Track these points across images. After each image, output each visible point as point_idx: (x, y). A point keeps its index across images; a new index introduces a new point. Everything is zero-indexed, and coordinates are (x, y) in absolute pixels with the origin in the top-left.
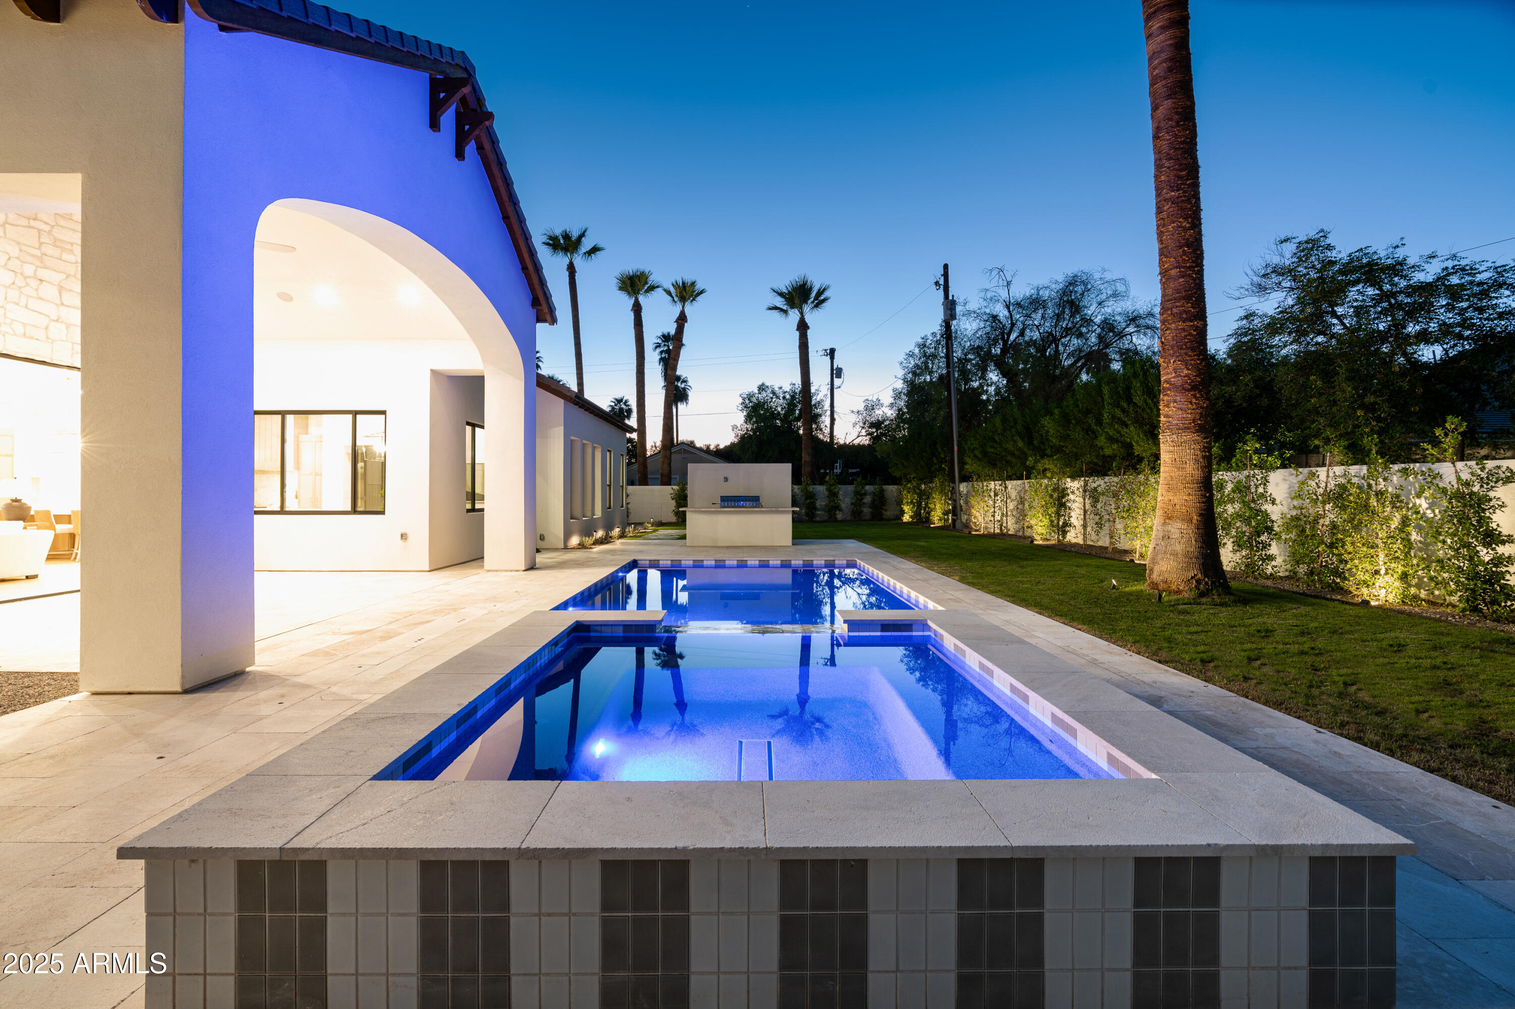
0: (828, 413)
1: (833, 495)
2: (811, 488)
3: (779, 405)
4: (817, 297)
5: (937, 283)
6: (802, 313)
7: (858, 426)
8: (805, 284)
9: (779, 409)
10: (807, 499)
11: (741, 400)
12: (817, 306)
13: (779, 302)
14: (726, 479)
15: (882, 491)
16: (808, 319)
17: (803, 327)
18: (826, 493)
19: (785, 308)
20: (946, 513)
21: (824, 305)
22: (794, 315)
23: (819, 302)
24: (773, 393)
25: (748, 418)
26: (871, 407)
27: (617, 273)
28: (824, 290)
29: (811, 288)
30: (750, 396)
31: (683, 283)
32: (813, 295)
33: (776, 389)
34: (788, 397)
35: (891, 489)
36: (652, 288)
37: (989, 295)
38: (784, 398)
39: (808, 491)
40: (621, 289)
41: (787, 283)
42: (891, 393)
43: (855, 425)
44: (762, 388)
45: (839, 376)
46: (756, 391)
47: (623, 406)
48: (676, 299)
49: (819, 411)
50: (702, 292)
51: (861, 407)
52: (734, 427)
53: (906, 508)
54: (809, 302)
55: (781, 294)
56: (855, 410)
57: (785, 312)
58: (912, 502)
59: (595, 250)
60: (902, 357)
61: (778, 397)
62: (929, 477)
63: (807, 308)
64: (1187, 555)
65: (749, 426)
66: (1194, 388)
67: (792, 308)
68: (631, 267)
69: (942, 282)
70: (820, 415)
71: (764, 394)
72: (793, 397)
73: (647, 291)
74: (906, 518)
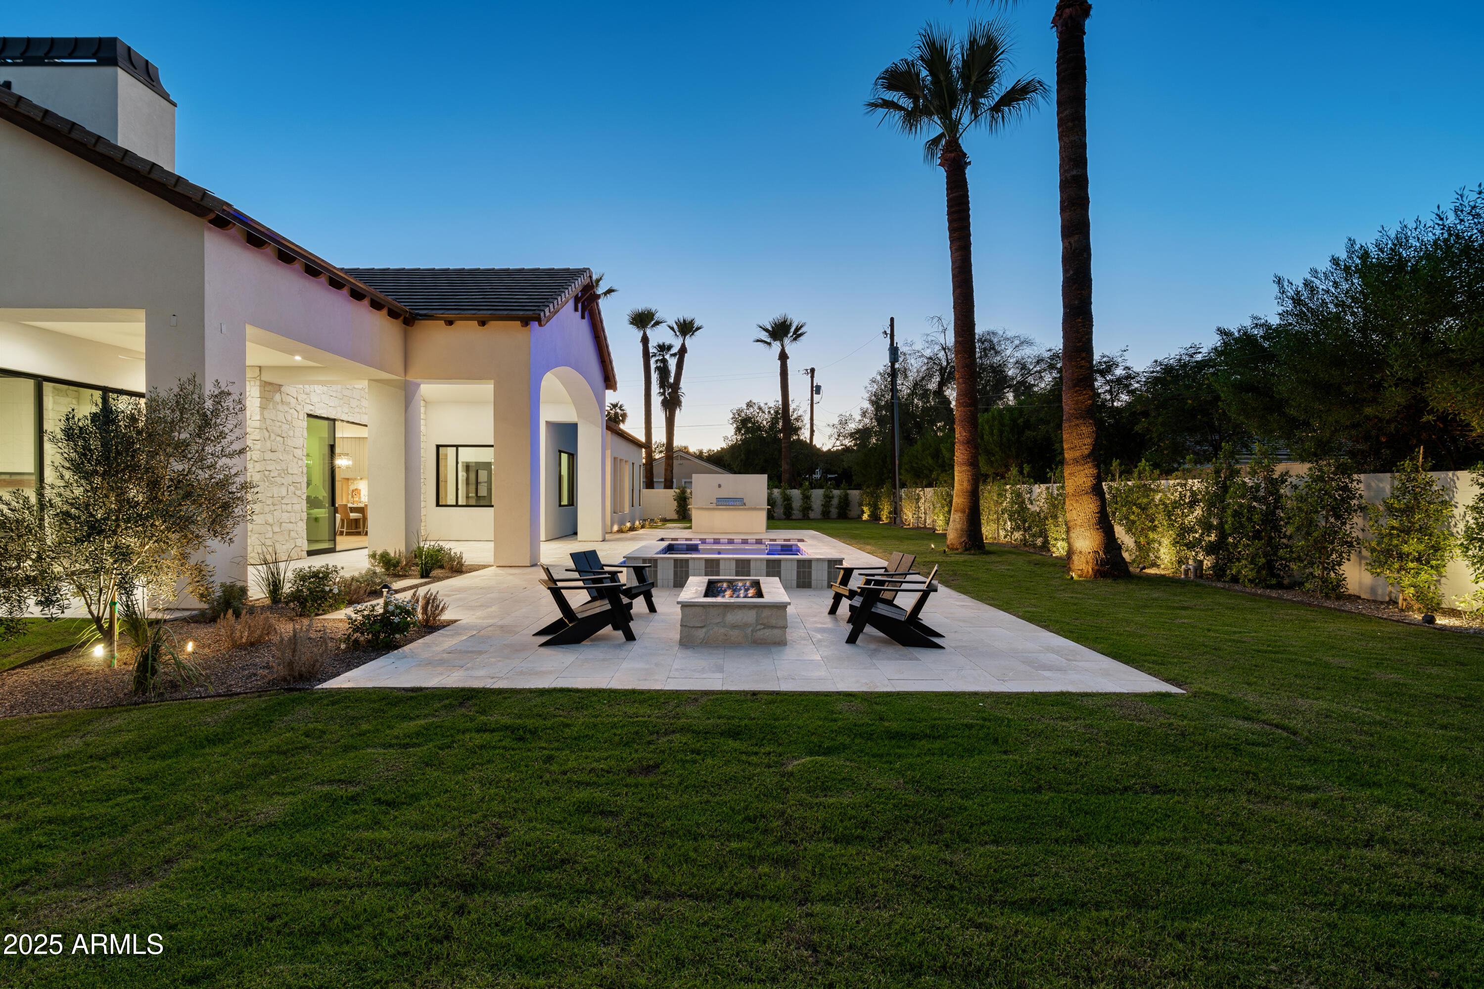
0: (808, 426)
1: (806, 498)
2: (788, 491)
3: (764, 419)
4: (795, 333)
5: (885, 333)
6: (782, 345)
7: (833, 438)
8: (785, 322)
9: (765, 422)
10: (785, 500)
11: (732, 416)
12: (795, 339)
13: (764, 336)
14: (720, 486)
15: (847, 495)
16: (788, 350)
17: (783, 357)
18: (801, 496)
19: (768, 341)
20: (890, 513)
21: (801, 338)
22: (776, 346)
23: (797, 335)
24: (760, 408)
25: (738, 430)
26: (844, 423)
27: (629, 312)
28: (801, 327)
29: (791, 324)
30: (740, 411)
31: (684, 321)
32: (792, 330)
33: (762, 405)
34: (772, 412)
35: (855, 494)
36: (658, 323)
37: (930, 339)
38: (769, 412)
39: (786, 494)
40: (632, 323)
41: (771, 320)
42: (860, 412)
43: (830, 437)
44: (749, 405)
45: (818, 392)
46: (745, 407)
47: (618, 411)
48: (678, 333)
49: (799, 424)
50: (698, 329)
51: (836, 422)
52: (726, 438)
53: (865, 509)
54: (789, 335)
55: (766, 330)
56: (831, 424)
57: (769, 344)
58: (869, 504)
59: (610, 291)
60: (867, 382)
61: (764, 412)
62: (880, 484)
63: (787, 341)
64: (962, 530)
65: (739, 438)
66: (968, 442)
67: (775, 340)
68: (641, 307)
69: (889, 332)
70: (801, 428)
71: (751, 410)
72: (777, 412)
73: (653, 326)
74: (865, 517)
